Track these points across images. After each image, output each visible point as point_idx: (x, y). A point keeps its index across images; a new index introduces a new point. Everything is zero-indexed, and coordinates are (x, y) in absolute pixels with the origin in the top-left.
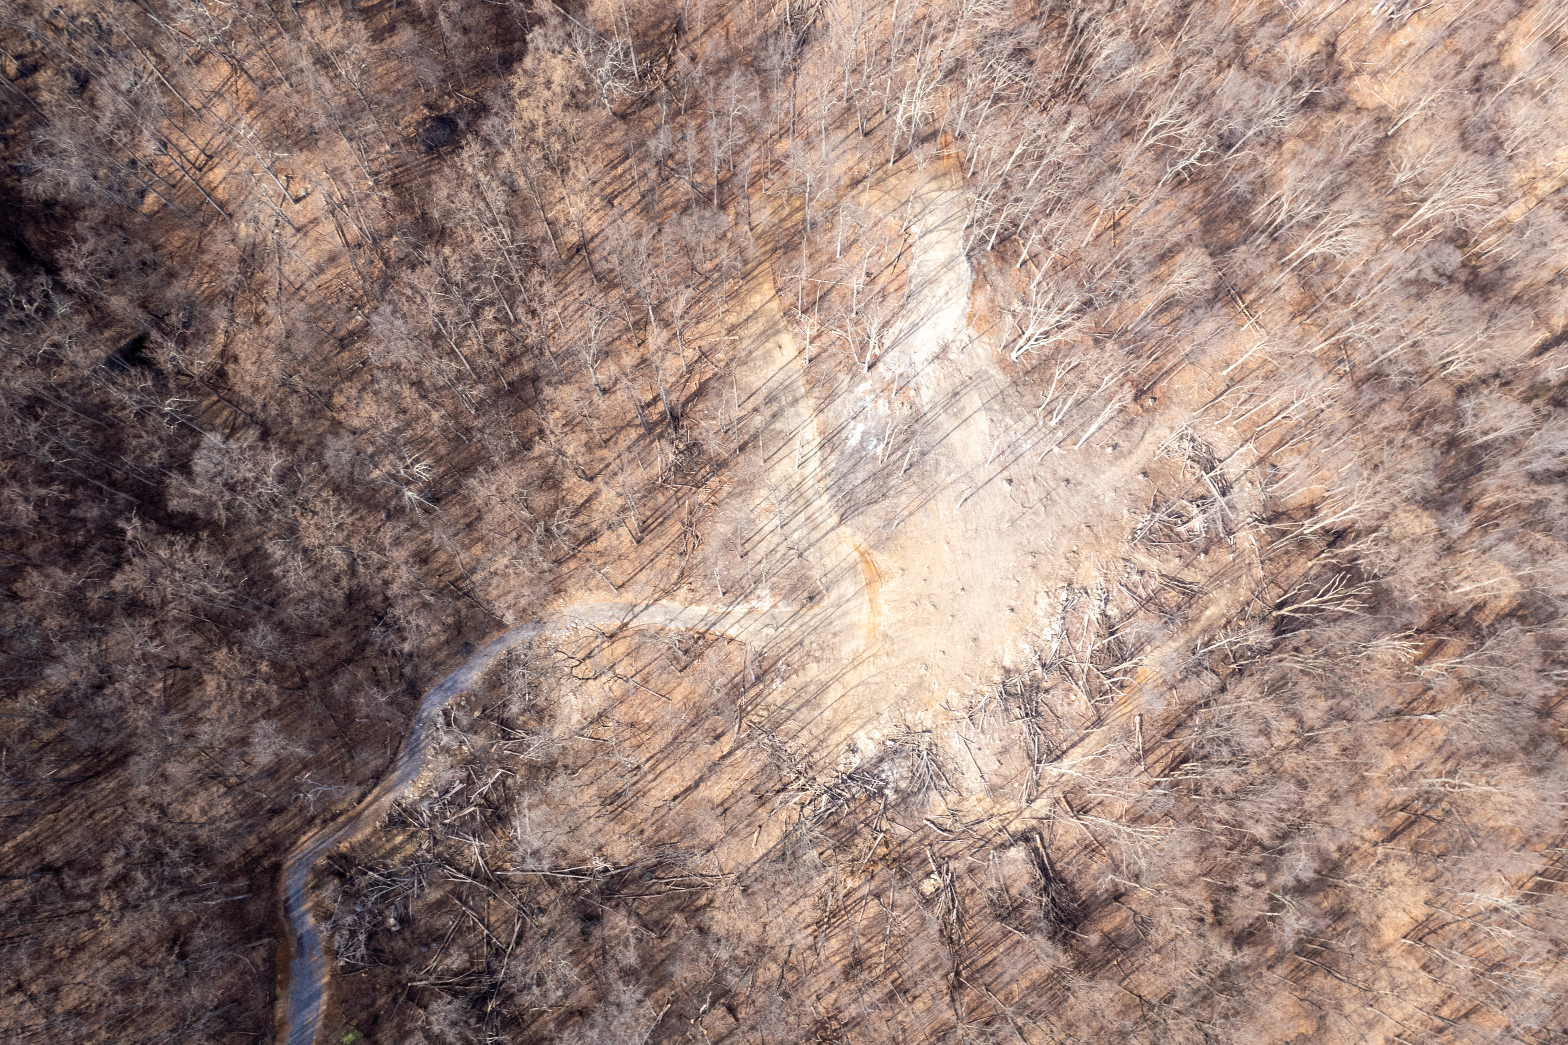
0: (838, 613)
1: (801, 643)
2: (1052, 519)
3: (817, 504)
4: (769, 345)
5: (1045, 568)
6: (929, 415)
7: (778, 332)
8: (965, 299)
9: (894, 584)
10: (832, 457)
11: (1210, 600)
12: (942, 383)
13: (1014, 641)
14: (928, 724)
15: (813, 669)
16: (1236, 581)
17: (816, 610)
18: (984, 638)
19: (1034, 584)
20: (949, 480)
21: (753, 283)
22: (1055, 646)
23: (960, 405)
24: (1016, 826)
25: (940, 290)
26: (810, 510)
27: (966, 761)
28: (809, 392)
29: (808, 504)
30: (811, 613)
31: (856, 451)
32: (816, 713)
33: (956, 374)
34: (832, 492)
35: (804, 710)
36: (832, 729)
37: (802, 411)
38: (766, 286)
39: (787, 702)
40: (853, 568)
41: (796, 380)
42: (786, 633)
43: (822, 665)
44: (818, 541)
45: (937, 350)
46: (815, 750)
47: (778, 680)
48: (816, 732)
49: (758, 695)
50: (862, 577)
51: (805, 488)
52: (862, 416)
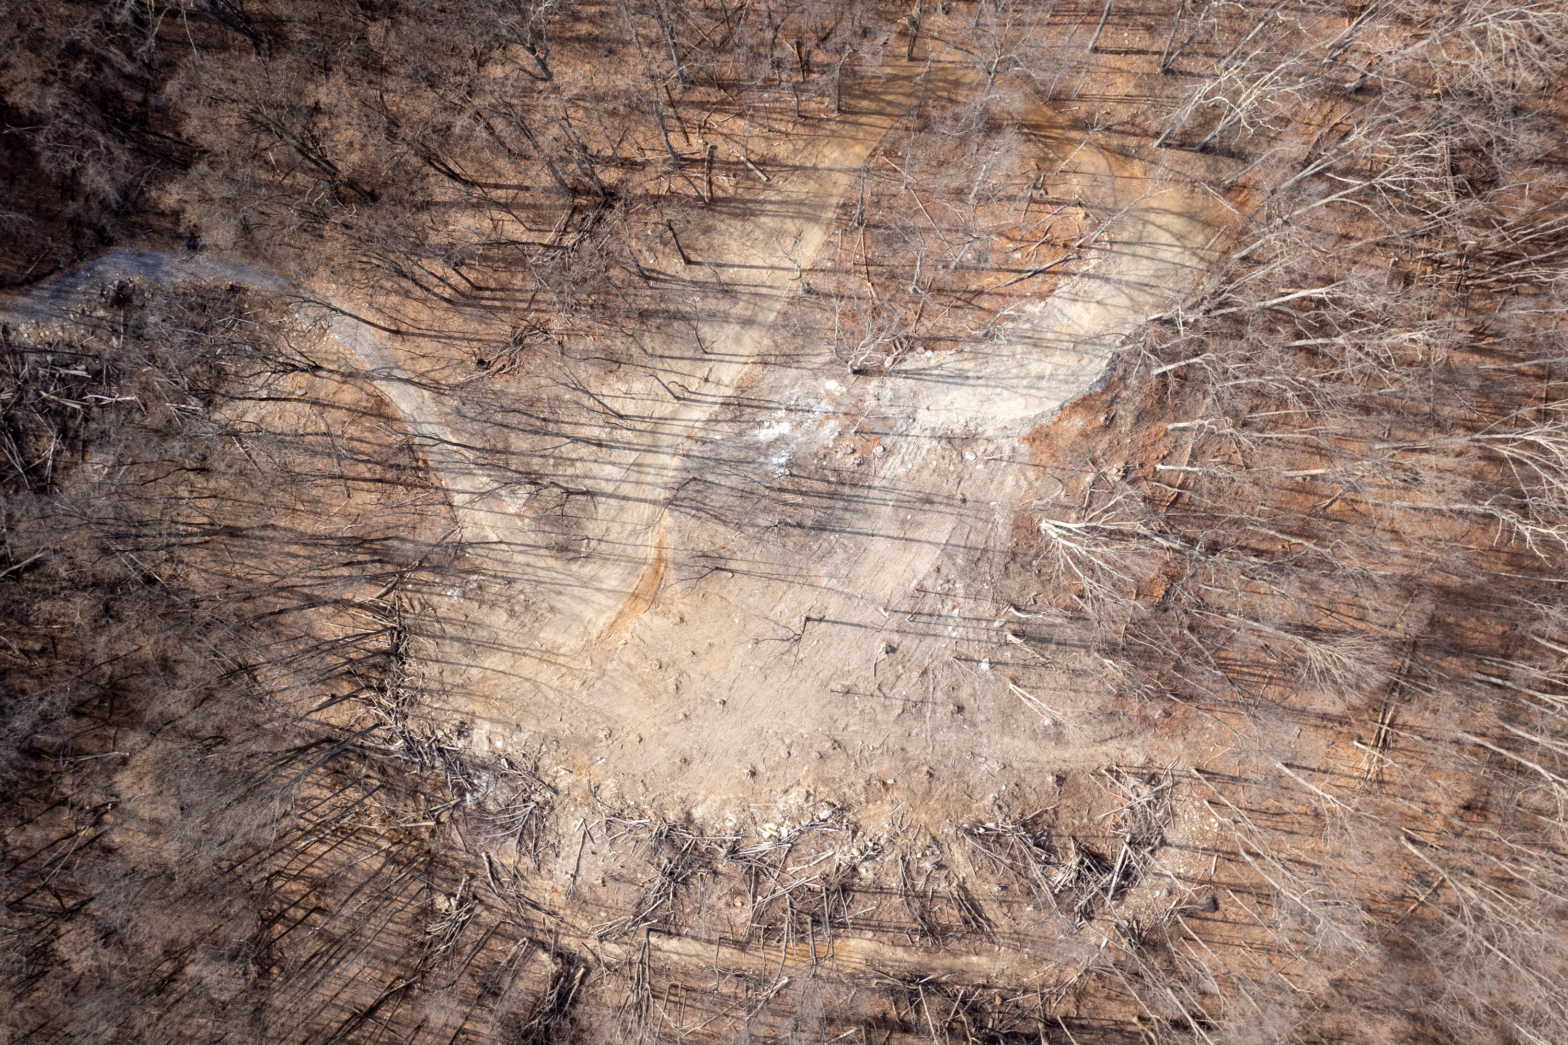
0: (577, 591)
1: (510, 582)
2: (898, 730)
3: (664, 459)
4: (790, 225)
5: (835, 768)
6: (873, 493)
7: (816, 220)
8: (1056, 405)
9: (659, 624)
10: (726, 427)
11: (990, 951)
12: (926, 474)
13: (725, 803)
14: (562, 785)
15: (499, 618)
16: (1039, 961)
17: (558, 565)
18: (698, 769)
19: (804, 772)
20: (824, 582)
21: (849, 130)
22: (766, 846)
23: (921, 517)
24: (570, 943)
25: (1039, 365)
26: (649, 458)
27: (571, 850)
28: (773, 327)
29: (652, 449)
30: (551, 562)
31: (757, 448)
32: (465, 661)
33: (953, 479)
34: (689, 464)
35: (456, 645)
36: (465, 690)
37: (747, 340)
38: (858, 149)
39: (449, 621)
40: (637, 563)
41: (777, 298)
42: (506, 556)
43: (513, 624)
44: (625, 498)
45: (958, 430)
46: (431, 693)
47: (457, 592)
48: (448, 678)
49: (427, 583)
50: (635, 583)
51: (667, 429)
52: (796, 417)
